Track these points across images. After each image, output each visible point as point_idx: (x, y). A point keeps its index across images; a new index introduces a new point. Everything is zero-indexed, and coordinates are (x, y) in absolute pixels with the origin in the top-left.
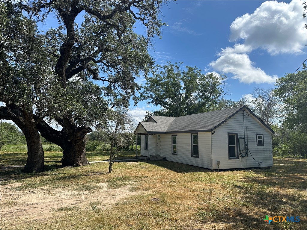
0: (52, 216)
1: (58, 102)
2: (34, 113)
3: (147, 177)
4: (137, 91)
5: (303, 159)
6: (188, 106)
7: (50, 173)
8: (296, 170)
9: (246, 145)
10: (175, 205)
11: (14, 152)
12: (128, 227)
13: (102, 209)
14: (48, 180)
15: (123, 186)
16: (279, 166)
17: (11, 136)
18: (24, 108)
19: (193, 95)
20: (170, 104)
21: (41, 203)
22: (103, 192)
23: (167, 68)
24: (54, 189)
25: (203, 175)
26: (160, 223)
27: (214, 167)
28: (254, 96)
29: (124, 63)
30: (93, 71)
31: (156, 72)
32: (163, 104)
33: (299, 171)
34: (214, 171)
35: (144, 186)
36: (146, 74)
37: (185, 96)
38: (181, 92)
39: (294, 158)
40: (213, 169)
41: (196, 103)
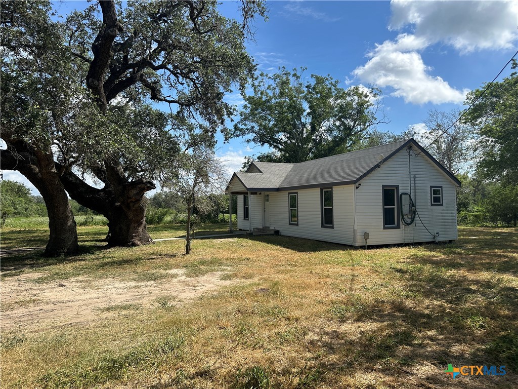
0: (96, 318)
1: (95, 137)
2: (55, 159)
3: (248, 259)
4: (229, 117)
5: (509, 229)
6: (316, 144)
7: (88, 257)
8: (495, 245)
9: (413, 206)
10: (295, 298)
11: (25, 228)
12: (220, 331)
13: (178, 307)
14: (86, 268)
15: (210, 273)
16: (468, 239)
17: (19, 204)
18: (38, 146)
19: (325, 125)
20: (285, 142)
21: (77, 300)
22: (177, 282)
23: (280, 79)
24: (97, 279)
25: (341, 254)
26: (271, 323)
27: (359, 242)
28: (428, 124)
29: (205, 67)
30: (150, 85)
31: (259, 86)
32: (274, 142)
33: (500, 246)
34: (358, 249)
35: (244, 272)
36: (243, 88)
37: (310, 127)
38: (303, 120)
39: (492, 227)
40: (357, 245)
41: (330, 139)
